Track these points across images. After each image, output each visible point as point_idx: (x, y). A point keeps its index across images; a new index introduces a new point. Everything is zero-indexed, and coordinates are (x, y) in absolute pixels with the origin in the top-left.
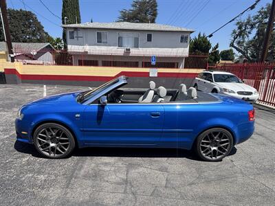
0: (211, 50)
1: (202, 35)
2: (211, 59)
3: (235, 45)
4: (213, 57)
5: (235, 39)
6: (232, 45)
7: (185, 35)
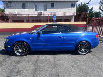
0: (89, 11)
1: (83, 3)
2: (89, 16)
3: (102, 8)
4: (90, 15)
5: (101, 5)
6: (100, 9)
7: (73, 3)
